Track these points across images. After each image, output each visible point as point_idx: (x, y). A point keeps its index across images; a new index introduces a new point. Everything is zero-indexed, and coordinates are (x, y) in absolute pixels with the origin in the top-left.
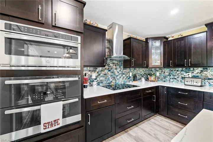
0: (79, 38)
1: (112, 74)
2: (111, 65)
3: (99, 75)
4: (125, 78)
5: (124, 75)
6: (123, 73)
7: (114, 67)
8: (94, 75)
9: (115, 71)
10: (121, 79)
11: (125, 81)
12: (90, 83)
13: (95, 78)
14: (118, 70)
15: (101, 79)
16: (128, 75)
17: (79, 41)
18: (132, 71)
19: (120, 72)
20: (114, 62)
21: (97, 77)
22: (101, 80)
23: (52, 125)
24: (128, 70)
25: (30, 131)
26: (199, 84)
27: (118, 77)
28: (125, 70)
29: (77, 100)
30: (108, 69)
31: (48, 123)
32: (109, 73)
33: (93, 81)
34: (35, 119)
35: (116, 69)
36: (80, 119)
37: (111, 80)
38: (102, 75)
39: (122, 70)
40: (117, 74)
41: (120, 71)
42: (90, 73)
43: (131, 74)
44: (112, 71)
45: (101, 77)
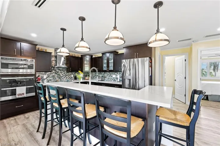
0: (34, 60)
1: (58, 76)
2: (57, 70)
3: (49, 76)
4: (68, 78)
5: (67, 77)
6: (67, 75)
7: (60, 71)
8: (45, 77)
9: (60, 74)
10: (65, 79)
11: (68, 80)
12: (42, 81)
13: (46, 78)
14: (63, 74)
15: (50, 78)
16: (70, 76)
17: (34, 62)
18: (73, 74)
19: (64, 75)
20: (60, 68)
21: (47, 77)
22: (50, 79)
23: (21, 95)
24: (70, 73)
25: (10, 98)
26: (100, 80)
27: (63, 78)
28: (68, 73)
29: (33, 86)
30: (55, 73)
31: (20, 94)
32: (56, 75)
33: (45, 80)
34: (14, 93)
35: (61, 73)
36: (35, 95)
37: (57, 79)
38: (50, 76)
39: (65, 73)
40: (62, 76)
41: (64, 74)
42: (42, 75)
43: (72, 76)
44: (58, 74)
45: (50, 77)
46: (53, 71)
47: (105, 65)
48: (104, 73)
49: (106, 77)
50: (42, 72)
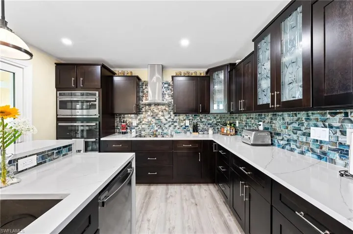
1: (157, 121)
2: (156, 111)
3: (141, 122)
4: (178, 127)
5: (175, 124)
6: (175, 120)
7: (161, 113)
8: (135, 122)
9: (162, 118)
10: (171, 128)
11: (179, 132)
12: (130, 131)
13: (136, 125)
15: (143, 126)
16: (182, 124)
17: (97, 95)
18: (191, 118)
19: (169, 120)
21: (138, 124)
22: (143, 128)
24: (182, 117)
27: (167, 126)
28: (177, 117)
30: (152, 116)
32: (153, 120)
35: (163, 116)
37: (156, 128)
38: (143, 122)
39: (172, 117)
40: (165, 122)
41: (170, 118)
42: (130, 120)
43: (187, 123)
44: (156, 118)
45: (143, 124)
46: (149, 113)
47: (265, 84)
48: (270, 115)
49: (279, 134)
50: (131, 114)
